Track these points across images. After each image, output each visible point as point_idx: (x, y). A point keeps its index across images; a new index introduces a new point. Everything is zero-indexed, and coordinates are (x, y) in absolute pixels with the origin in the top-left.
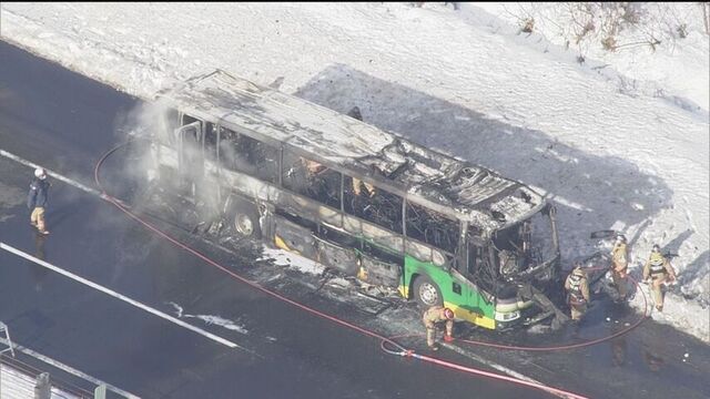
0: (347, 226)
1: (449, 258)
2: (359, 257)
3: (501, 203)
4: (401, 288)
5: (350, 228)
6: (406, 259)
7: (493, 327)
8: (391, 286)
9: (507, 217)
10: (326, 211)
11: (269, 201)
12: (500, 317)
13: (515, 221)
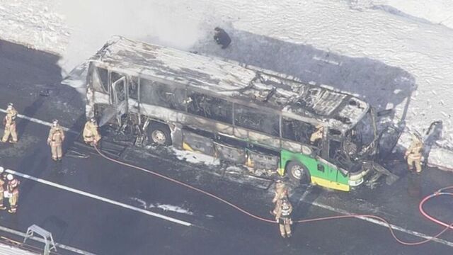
0: (237, 134)
1: (314, 150)
2: (247, 153)
3: (344, 111)
4: (279, 170)
5: (240, 136)
6: (282, 152)
7: (348, 190)
8: (271, 169)
9: (351, 120)
10: (221, 126)
11: (177, 122)
12: (353, 184)
13: (356, 122)
